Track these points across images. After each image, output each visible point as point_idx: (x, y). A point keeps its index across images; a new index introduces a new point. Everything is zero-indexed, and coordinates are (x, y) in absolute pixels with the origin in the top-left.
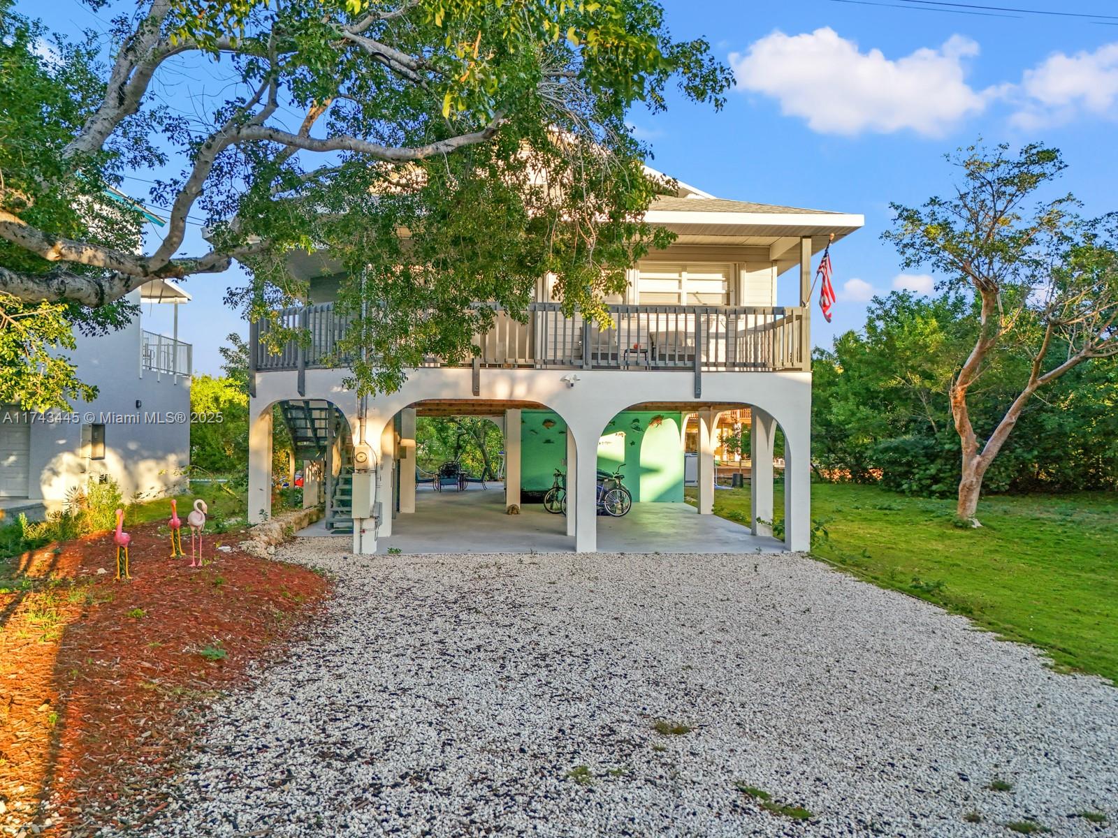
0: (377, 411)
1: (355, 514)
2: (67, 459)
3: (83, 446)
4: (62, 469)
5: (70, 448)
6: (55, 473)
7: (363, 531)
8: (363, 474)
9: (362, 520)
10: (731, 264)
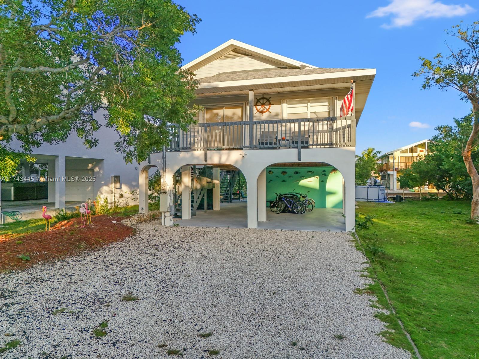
0: (170, 169)
1: (161, 210)
2: (105, 188)
3: (112, 184)
4: (103, 192)
5: (107, 184)
6: (102, 193)
7: (165, 217)
8: (164, 194)
9: (165, 212)
10: (331, 97)
